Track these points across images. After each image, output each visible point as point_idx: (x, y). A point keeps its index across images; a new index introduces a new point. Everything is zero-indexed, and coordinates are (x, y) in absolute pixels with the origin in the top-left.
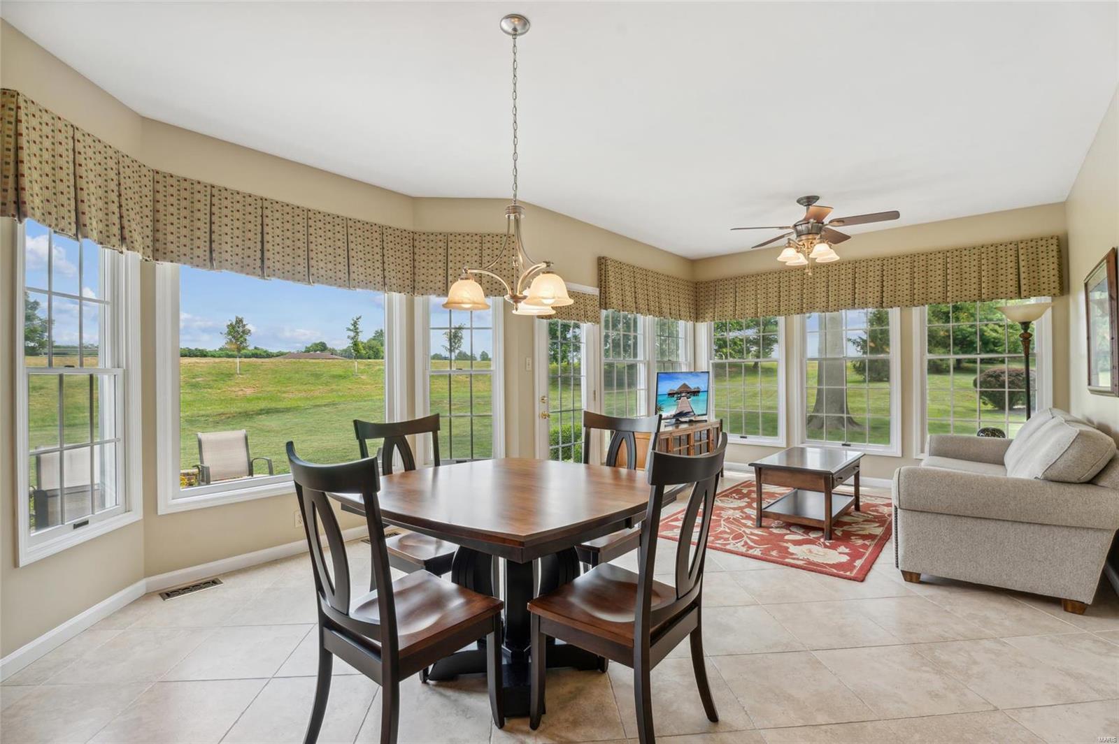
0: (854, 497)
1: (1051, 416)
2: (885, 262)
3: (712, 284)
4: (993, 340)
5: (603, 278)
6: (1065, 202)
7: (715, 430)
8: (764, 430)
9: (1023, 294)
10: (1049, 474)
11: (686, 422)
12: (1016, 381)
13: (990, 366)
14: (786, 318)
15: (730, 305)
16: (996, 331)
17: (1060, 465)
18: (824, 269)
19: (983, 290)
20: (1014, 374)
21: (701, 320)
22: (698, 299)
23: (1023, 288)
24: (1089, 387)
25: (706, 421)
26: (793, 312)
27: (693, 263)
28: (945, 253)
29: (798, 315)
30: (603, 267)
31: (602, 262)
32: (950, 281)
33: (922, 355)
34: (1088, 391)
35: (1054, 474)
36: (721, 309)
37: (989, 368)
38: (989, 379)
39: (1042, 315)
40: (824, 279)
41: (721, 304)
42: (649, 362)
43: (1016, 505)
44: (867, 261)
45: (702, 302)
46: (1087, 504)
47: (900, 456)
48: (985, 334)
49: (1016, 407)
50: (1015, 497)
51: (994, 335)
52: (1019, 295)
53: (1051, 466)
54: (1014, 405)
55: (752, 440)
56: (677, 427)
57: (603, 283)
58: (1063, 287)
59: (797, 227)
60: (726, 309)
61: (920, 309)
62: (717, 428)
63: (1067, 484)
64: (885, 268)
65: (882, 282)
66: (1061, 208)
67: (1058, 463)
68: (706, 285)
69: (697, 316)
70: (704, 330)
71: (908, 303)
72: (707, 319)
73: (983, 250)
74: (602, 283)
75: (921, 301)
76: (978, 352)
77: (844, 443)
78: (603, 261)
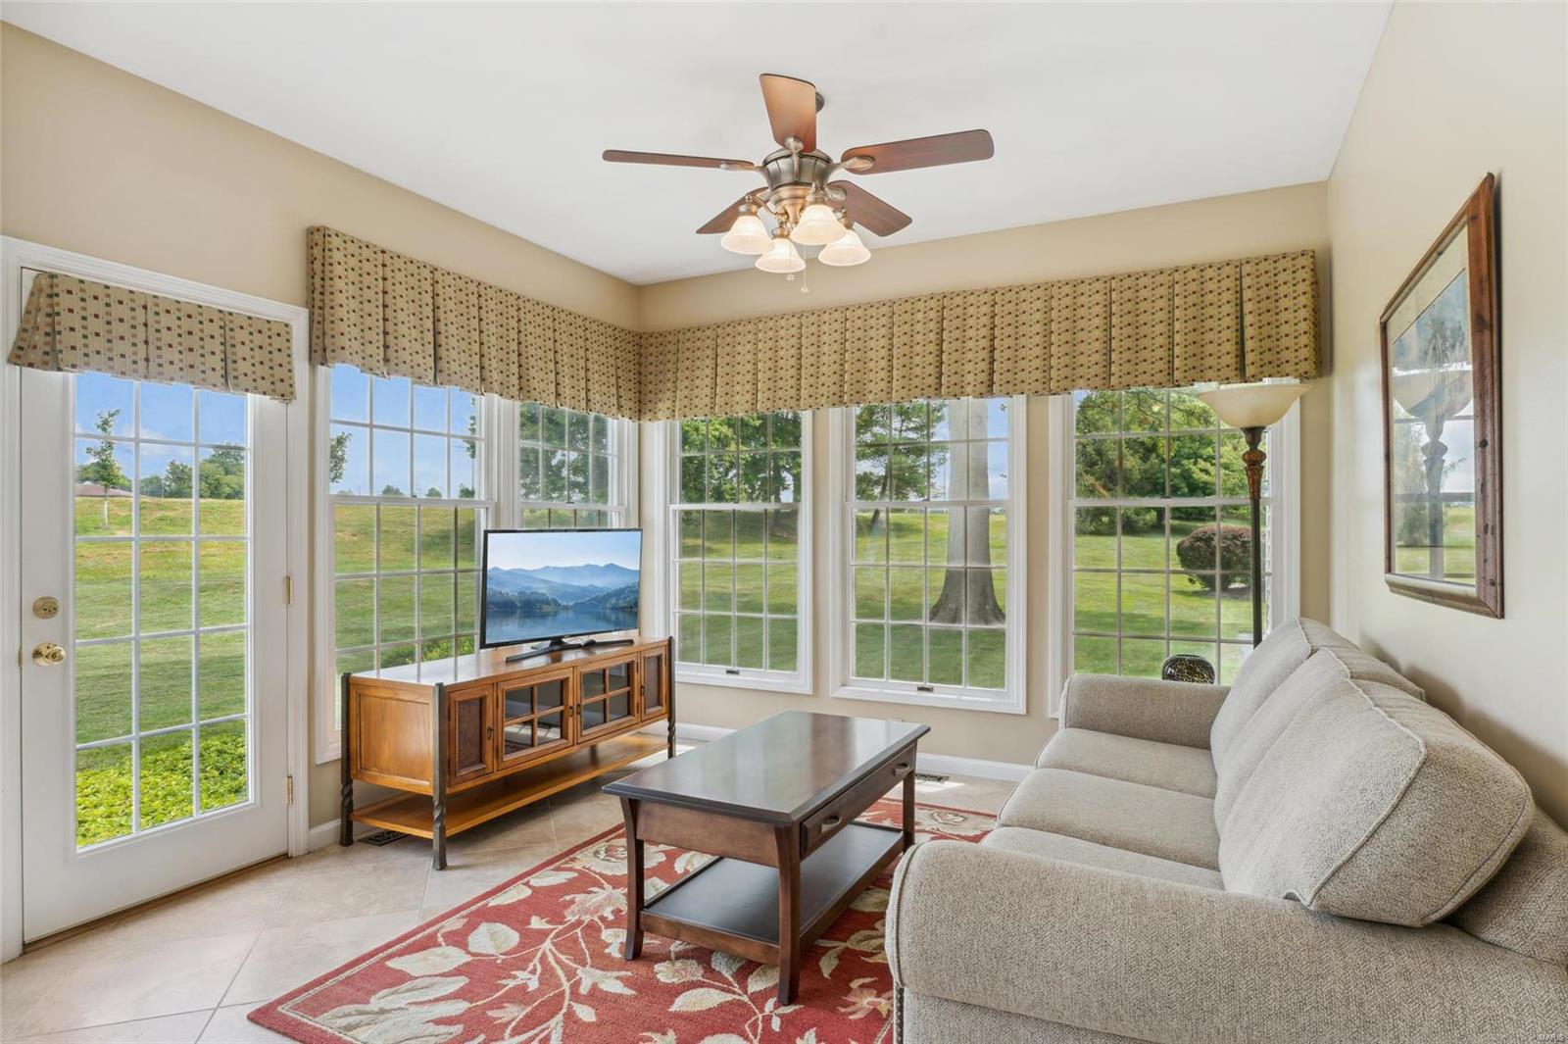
0: (901, 834)
1: (1307, 648)
2: (998, 297)
3: (670, 338)
4: (1201, 485)
5: (318, 281)
6: (1327, 181)
7: (653, 665)
8: (773, 655)
9: (1250, 370)
10: (1336, 896)
11: (578, 647)
12: (1232, 548)
13: (1199, 524)
14: (814, 414)
15: (704, 382)
16: (1207, 472)
17: (1369, 865)
18: (884, 310)
19: (1176, 360)
20: (1231, 537)
21: (649, 415)
22: (643, 370)
23: (1250, 358)
24: (1390, 577)
25: (631, 642)
26: (823, 400)
27: (638, 292)
28: (1109, 283)
29: (837, 410)
30: (317, 251)
31: (317, 243)
32: (1117, 340)
33: (1066, 497)
34: (1387, 587)
35: (1347, 896)
36: (686, 392)
37: (1199, 527)
38: (1198, 543)
39: (1281, 417)
40: (883, 331)
41: (687, 383)
42: (497, 506)
43: (1237, 1017)
44: (965, 294)
45: (651, 378)
46: (1455, 1024)
47: (1024, 713)
48: (1194, 475)
49: (1232, 586)
50: (1232, 988)
51: (1205, 477)
52: (1241, 373)
53: (1339, 868)
54: (1229, 583)
55: (749, 677)
56: (557, 659)
57: (317, 296)
58: (1322, 360)
59: (769, 166)
60: (697, 392)
61: (1064, 398)
62: (659, 658)
63: (1388, 934)
64: (997, 309)
65: (992, 340)
66: (1317, 194)
67: (1362, 859)
68: (660, 339)
69: (641, 407)
70: (659, 438)
71: (1038, 386)
72: (660, 414)
73: (1177, 276)
74: (316, 294)
75: (1064, 384)
76: (1167, 494)
77: (921, 684)
78: (317, 237)
